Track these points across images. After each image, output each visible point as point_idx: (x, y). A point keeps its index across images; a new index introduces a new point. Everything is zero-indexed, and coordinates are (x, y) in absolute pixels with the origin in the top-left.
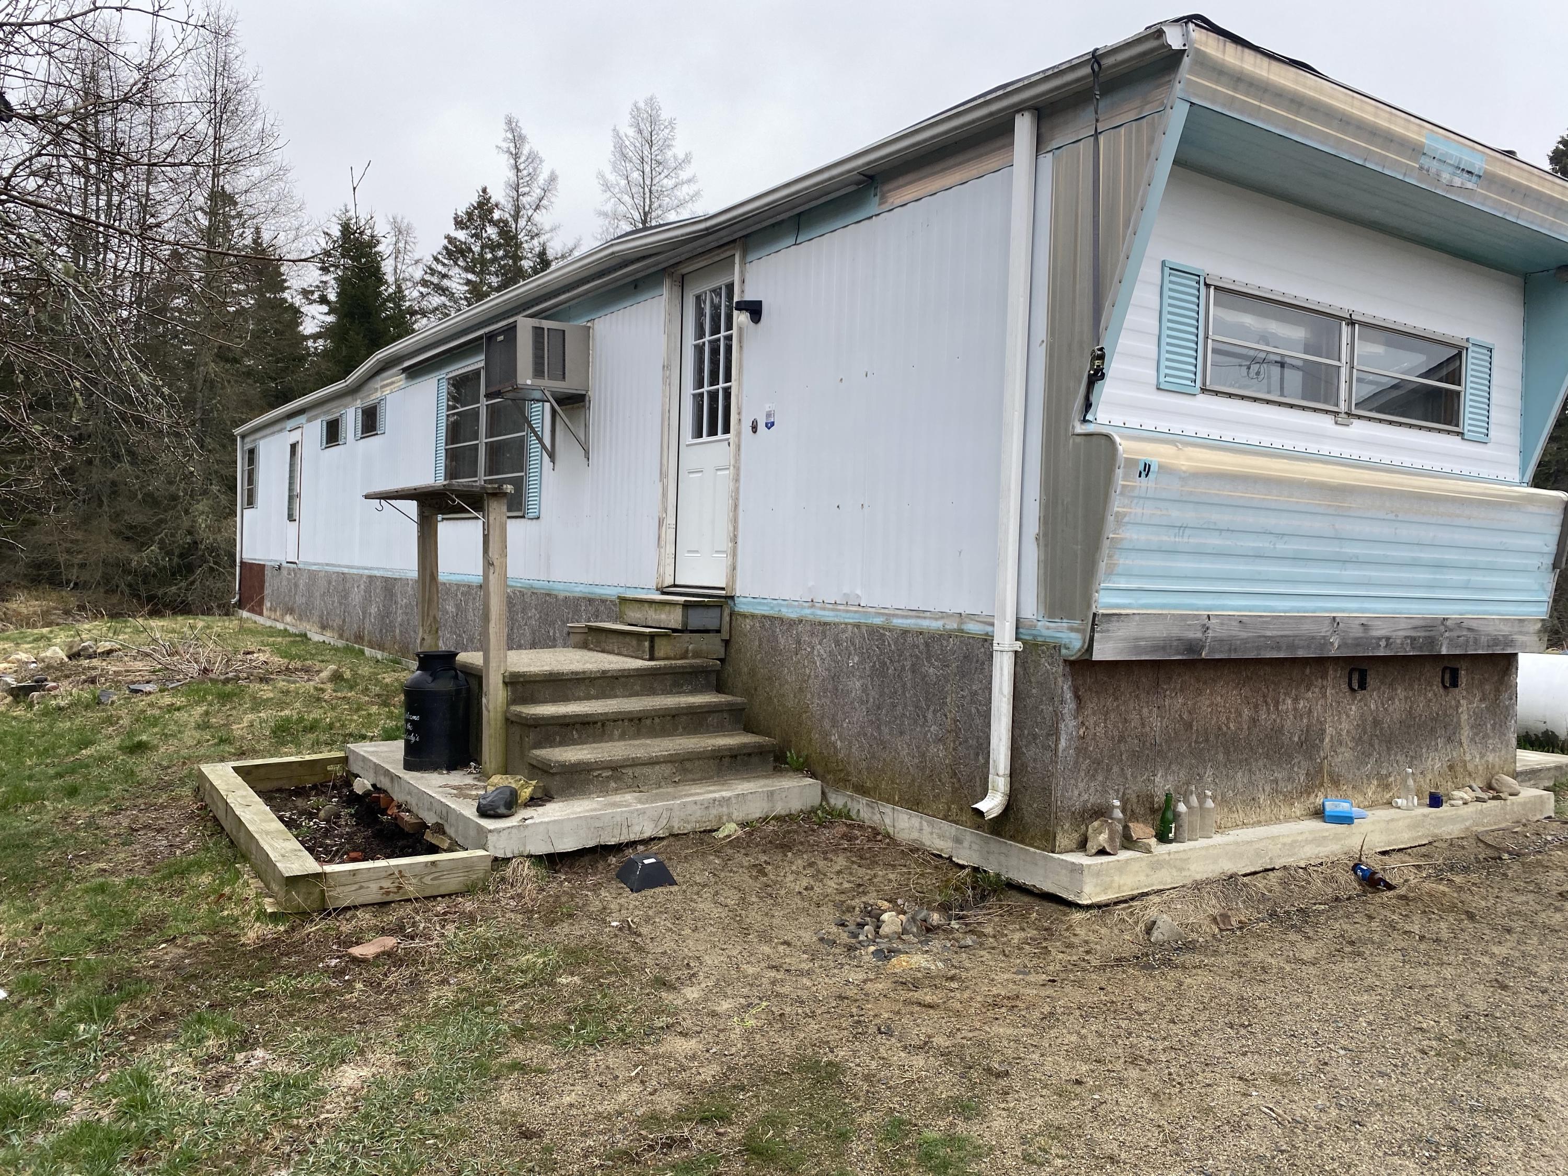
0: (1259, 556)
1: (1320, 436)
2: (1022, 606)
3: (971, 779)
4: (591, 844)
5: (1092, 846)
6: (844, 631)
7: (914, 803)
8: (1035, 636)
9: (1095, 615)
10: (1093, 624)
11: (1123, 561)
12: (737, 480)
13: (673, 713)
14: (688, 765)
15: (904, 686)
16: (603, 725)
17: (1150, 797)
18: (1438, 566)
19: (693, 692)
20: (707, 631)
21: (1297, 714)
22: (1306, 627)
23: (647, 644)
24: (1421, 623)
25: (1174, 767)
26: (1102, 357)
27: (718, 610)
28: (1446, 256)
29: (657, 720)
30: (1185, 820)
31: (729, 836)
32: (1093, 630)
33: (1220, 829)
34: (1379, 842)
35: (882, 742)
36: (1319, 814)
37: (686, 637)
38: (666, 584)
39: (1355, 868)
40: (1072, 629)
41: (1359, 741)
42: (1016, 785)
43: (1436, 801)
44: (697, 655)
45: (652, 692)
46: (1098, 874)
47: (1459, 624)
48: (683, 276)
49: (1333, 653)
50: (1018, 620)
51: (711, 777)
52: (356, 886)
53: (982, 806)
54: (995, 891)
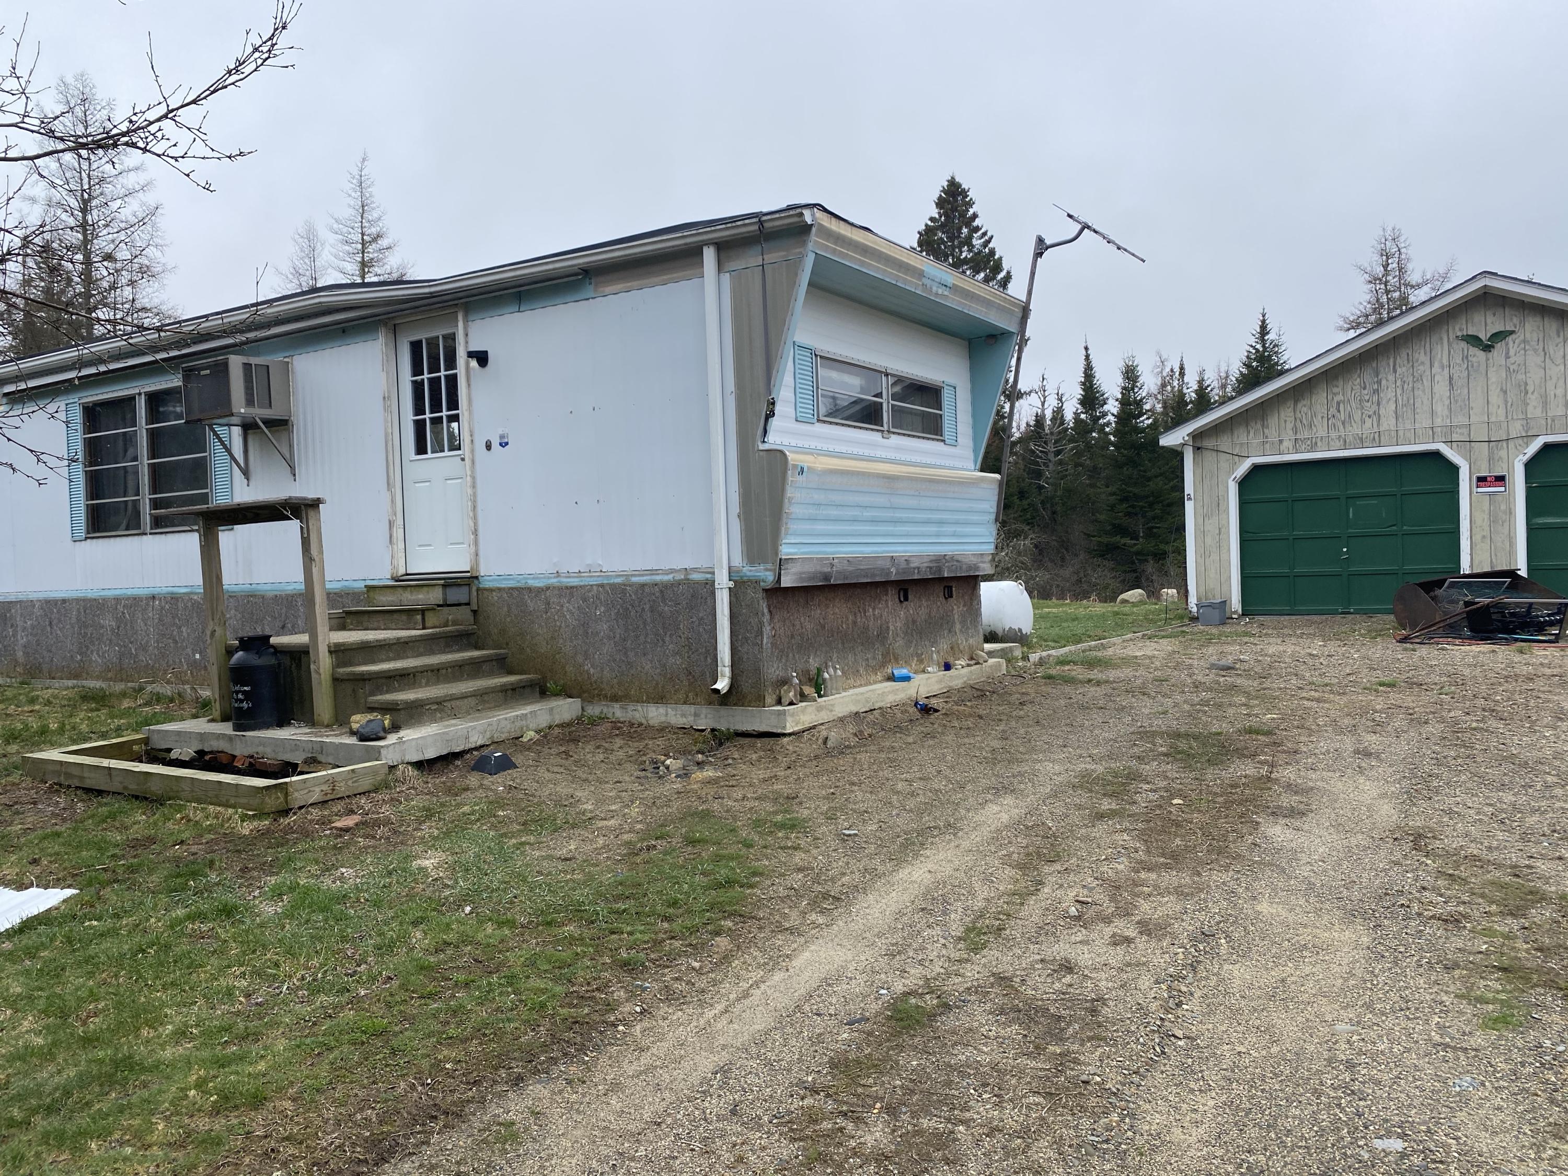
0: (855, 520)
1: (874, 445)
2: (732, 558)
3: (703, 674)
4: (444, 752)
5: (785, 700)
6: (589, 591)
7: (660, 698)
8: (741, 577)
9: (781, 559)
10: (780, 565)
11: (793, 526)
12: (474, 486)
13: (461, 663)
14: (486, 698)
15: (645, 623)
16: (414, 676)
17: (808, 671)
18: (941, 523)
19: (459, 651)
20: (459, 605)
21: (875, 619)
22: (879, 562)
23: (419, 617)
24: (934, 558)
25: (818, 653)
26: (773, 404)
27: (466, 588)
28: (929, 330)
29: (449, 670)
30: (829, 684)
31: (531, 740)
32: (780, 569)
33: (845, 690)
34: (924, 692)
35: (629, 663)
36: (892, 678)
37: (446, 609)
38: (400, 574)
39: (916, 704)
40: (767, 570)
41: (906, 633)
42: (736, 672)
43: (948, 667)
44: (455, 623)
45: (432, 652)
46: (792, 715)
47: (952, 558)
48: (395, 325)
49: (893, 578)
50: (729, 568)
51: (501, 705)
52: (306, 791)
53: (718, 686)
54: (728, 739)
